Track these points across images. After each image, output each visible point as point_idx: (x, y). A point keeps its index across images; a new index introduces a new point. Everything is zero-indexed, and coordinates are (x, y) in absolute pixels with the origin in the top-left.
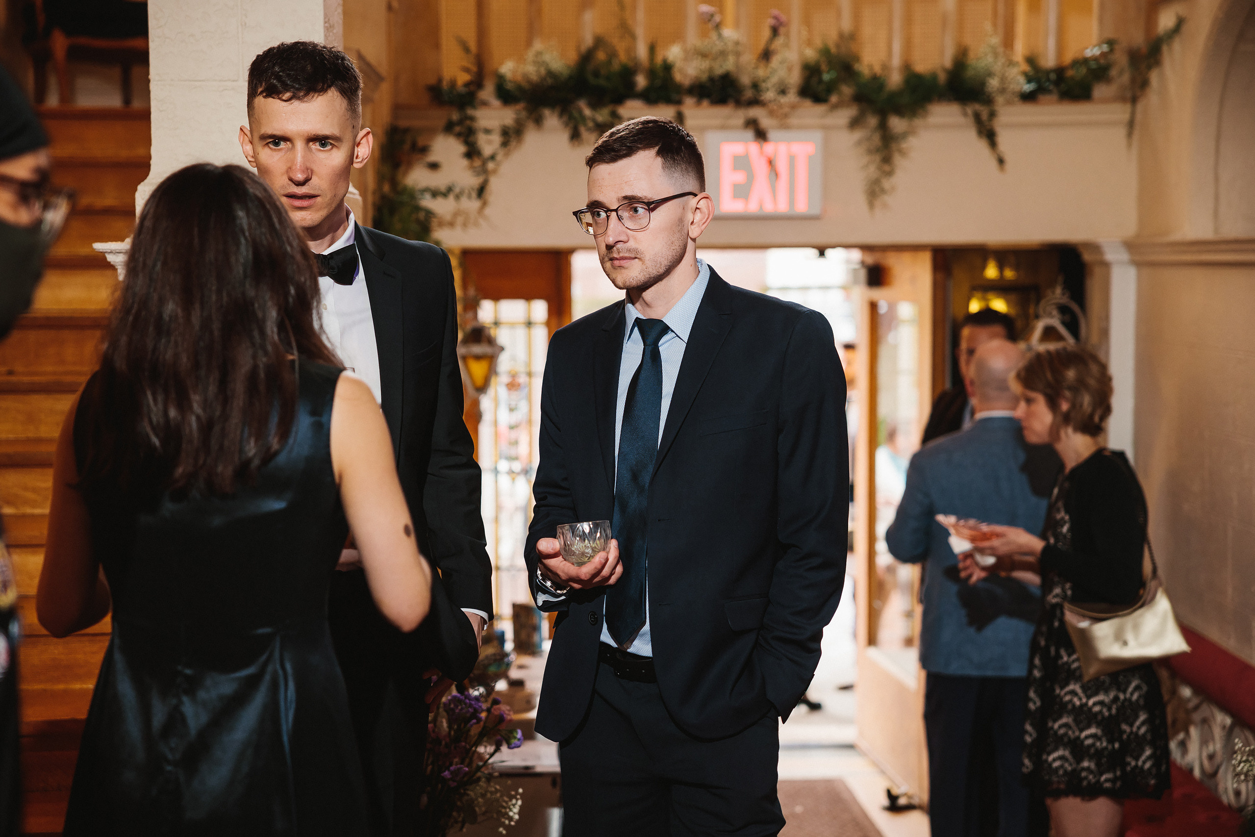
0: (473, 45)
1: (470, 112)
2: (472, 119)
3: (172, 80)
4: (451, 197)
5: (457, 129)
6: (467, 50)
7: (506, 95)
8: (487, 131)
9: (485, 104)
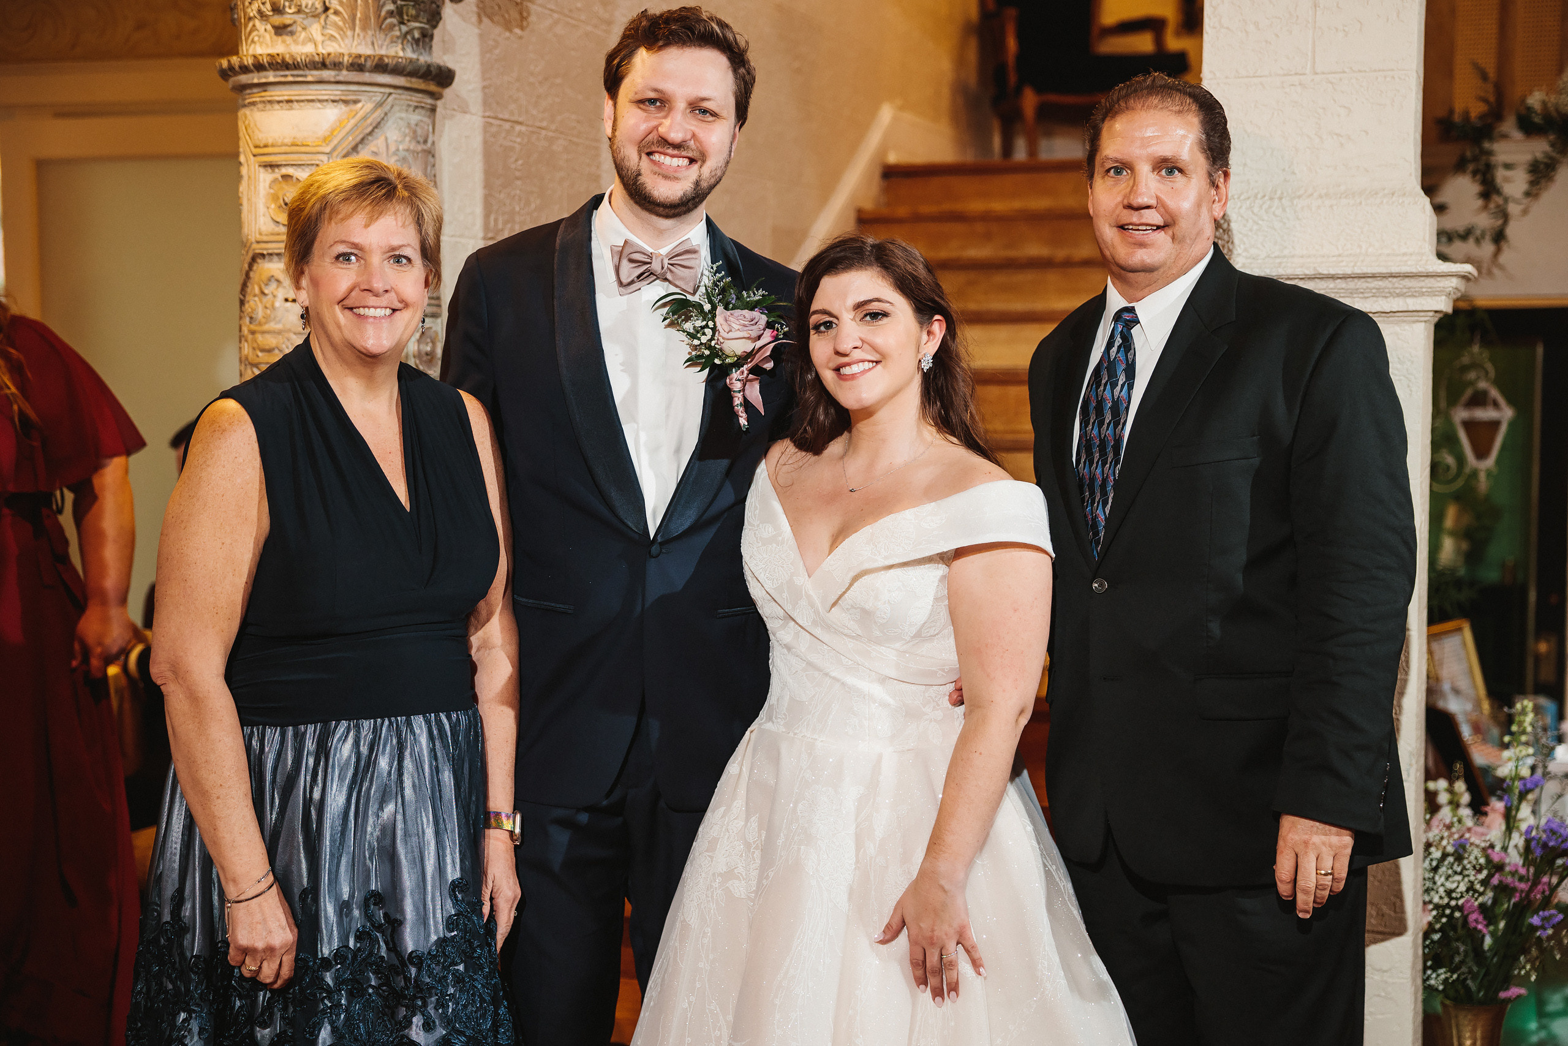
0: (1492, 73)
1: (1486, 145)
2: (1490, 153)
3: (1227, 77)
4: (1471, 241)
5: (1471, 167)
6: (1484, 77)
7: (1529, 126)
8: (1508, 166)
9: (1505, 136)
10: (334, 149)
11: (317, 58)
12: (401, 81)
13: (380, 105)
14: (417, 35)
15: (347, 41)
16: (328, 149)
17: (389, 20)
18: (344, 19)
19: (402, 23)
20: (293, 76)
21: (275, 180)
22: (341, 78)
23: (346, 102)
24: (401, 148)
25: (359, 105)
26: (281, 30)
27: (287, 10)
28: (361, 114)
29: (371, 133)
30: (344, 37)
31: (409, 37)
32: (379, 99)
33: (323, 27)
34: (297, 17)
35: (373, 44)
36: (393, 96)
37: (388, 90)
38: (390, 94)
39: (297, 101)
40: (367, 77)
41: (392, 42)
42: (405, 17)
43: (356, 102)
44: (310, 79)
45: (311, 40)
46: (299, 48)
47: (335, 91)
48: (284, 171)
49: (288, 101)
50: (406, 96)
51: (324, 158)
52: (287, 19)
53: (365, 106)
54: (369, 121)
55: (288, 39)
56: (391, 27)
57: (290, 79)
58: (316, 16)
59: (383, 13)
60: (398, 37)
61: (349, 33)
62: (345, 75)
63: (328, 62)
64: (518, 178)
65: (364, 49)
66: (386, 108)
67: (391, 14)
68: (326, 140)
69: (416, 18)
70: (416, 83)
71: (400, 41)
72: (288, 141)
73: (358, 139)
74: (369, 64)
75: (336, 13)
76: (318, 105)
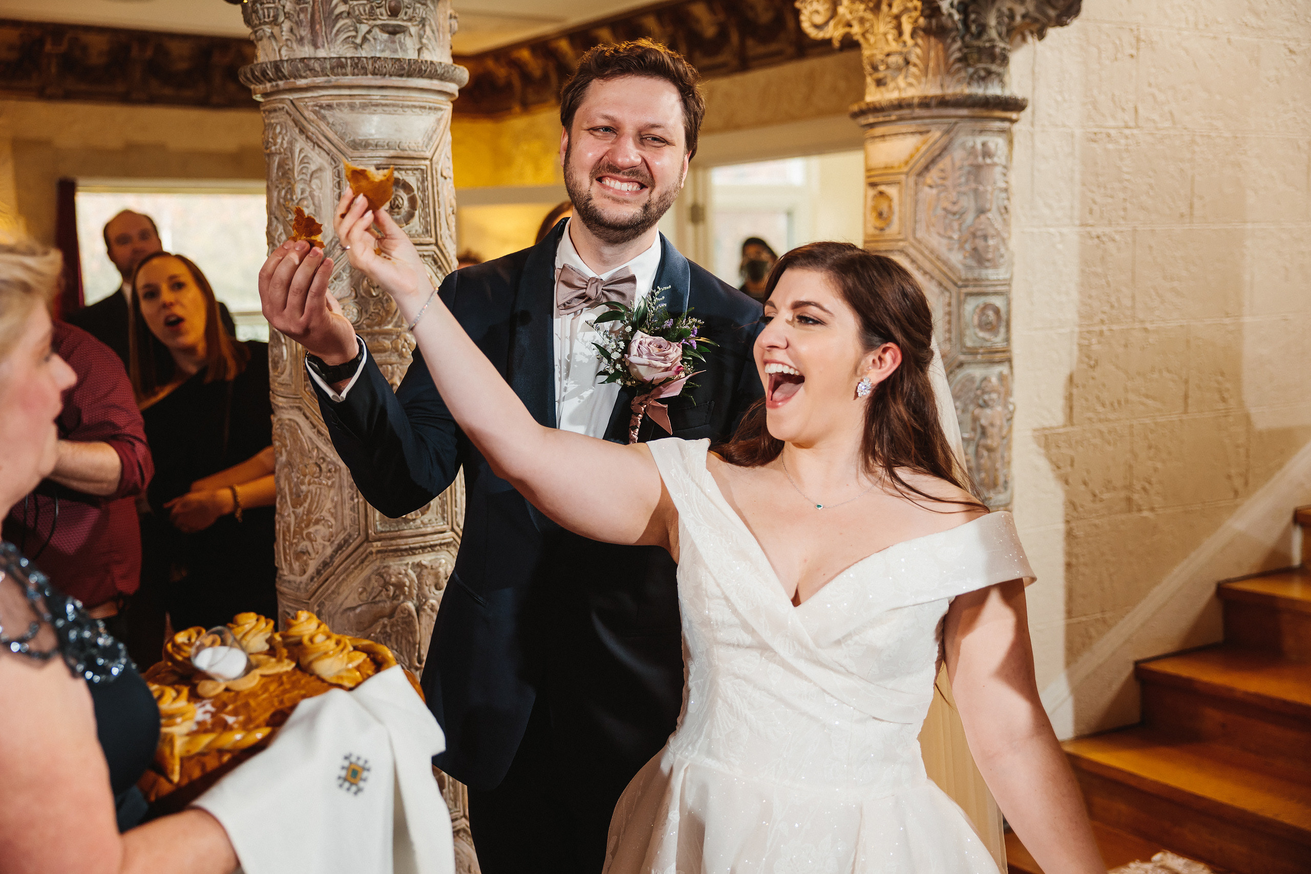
10: (911, 169)
11: (896, 102)
12: (964, 112)
13: (947, 132)
14: (982, 73)
15: (923, 86)
16: (906, 169)
17: (958, 65)
18: (920, 70)
19: (969, 65)
20: (884, 117)
21: (875, 197)
22: (915, 115)
23: (921, 133)
24: (966, 163)
25: (930, 135)
26: (880, 83)
27: (882, 68)
28: (931, 141)
29: (940, 155)
30: (919, 83)
31: (976, 76)
32: (945, 127)
33: (906, 77)
34: (889, 73)
35: (942, 86)
36: (959, 125)
37: (954, 120)
38: (956, 123)
39: (889, 135)
40: (935, 112)
41: (959, 81)
42: (971, 62)
43: (928, 132)
44: (893, 118)
45: (898, 88)
46: (888, 95)
47: (911, 126)
48: (882, 188)
49: (883, 136)
50: (968, 125)
51: (903, 177)
52: (880, 75)
53: (936, 134)
54: (937, 145)
55: (883, 89)
56: (959, 70)
57: (881, 119)
58: (899, 69)
59: (952, 59)
60: (964, 78)
61: (923, 79)
62: (918, 112)
63: (903, 104)
64: (1127, 173)
65: (932, 90)
66: (952, 134)
67: (959, 60)
68: (906, 163)
69: (979, 60)
70: (977, 112)
71: (967, 80)
72: (882, 165)
73: (930, 159)
74: (933, 102)
75: (915, 65)
76: (901, 137)
